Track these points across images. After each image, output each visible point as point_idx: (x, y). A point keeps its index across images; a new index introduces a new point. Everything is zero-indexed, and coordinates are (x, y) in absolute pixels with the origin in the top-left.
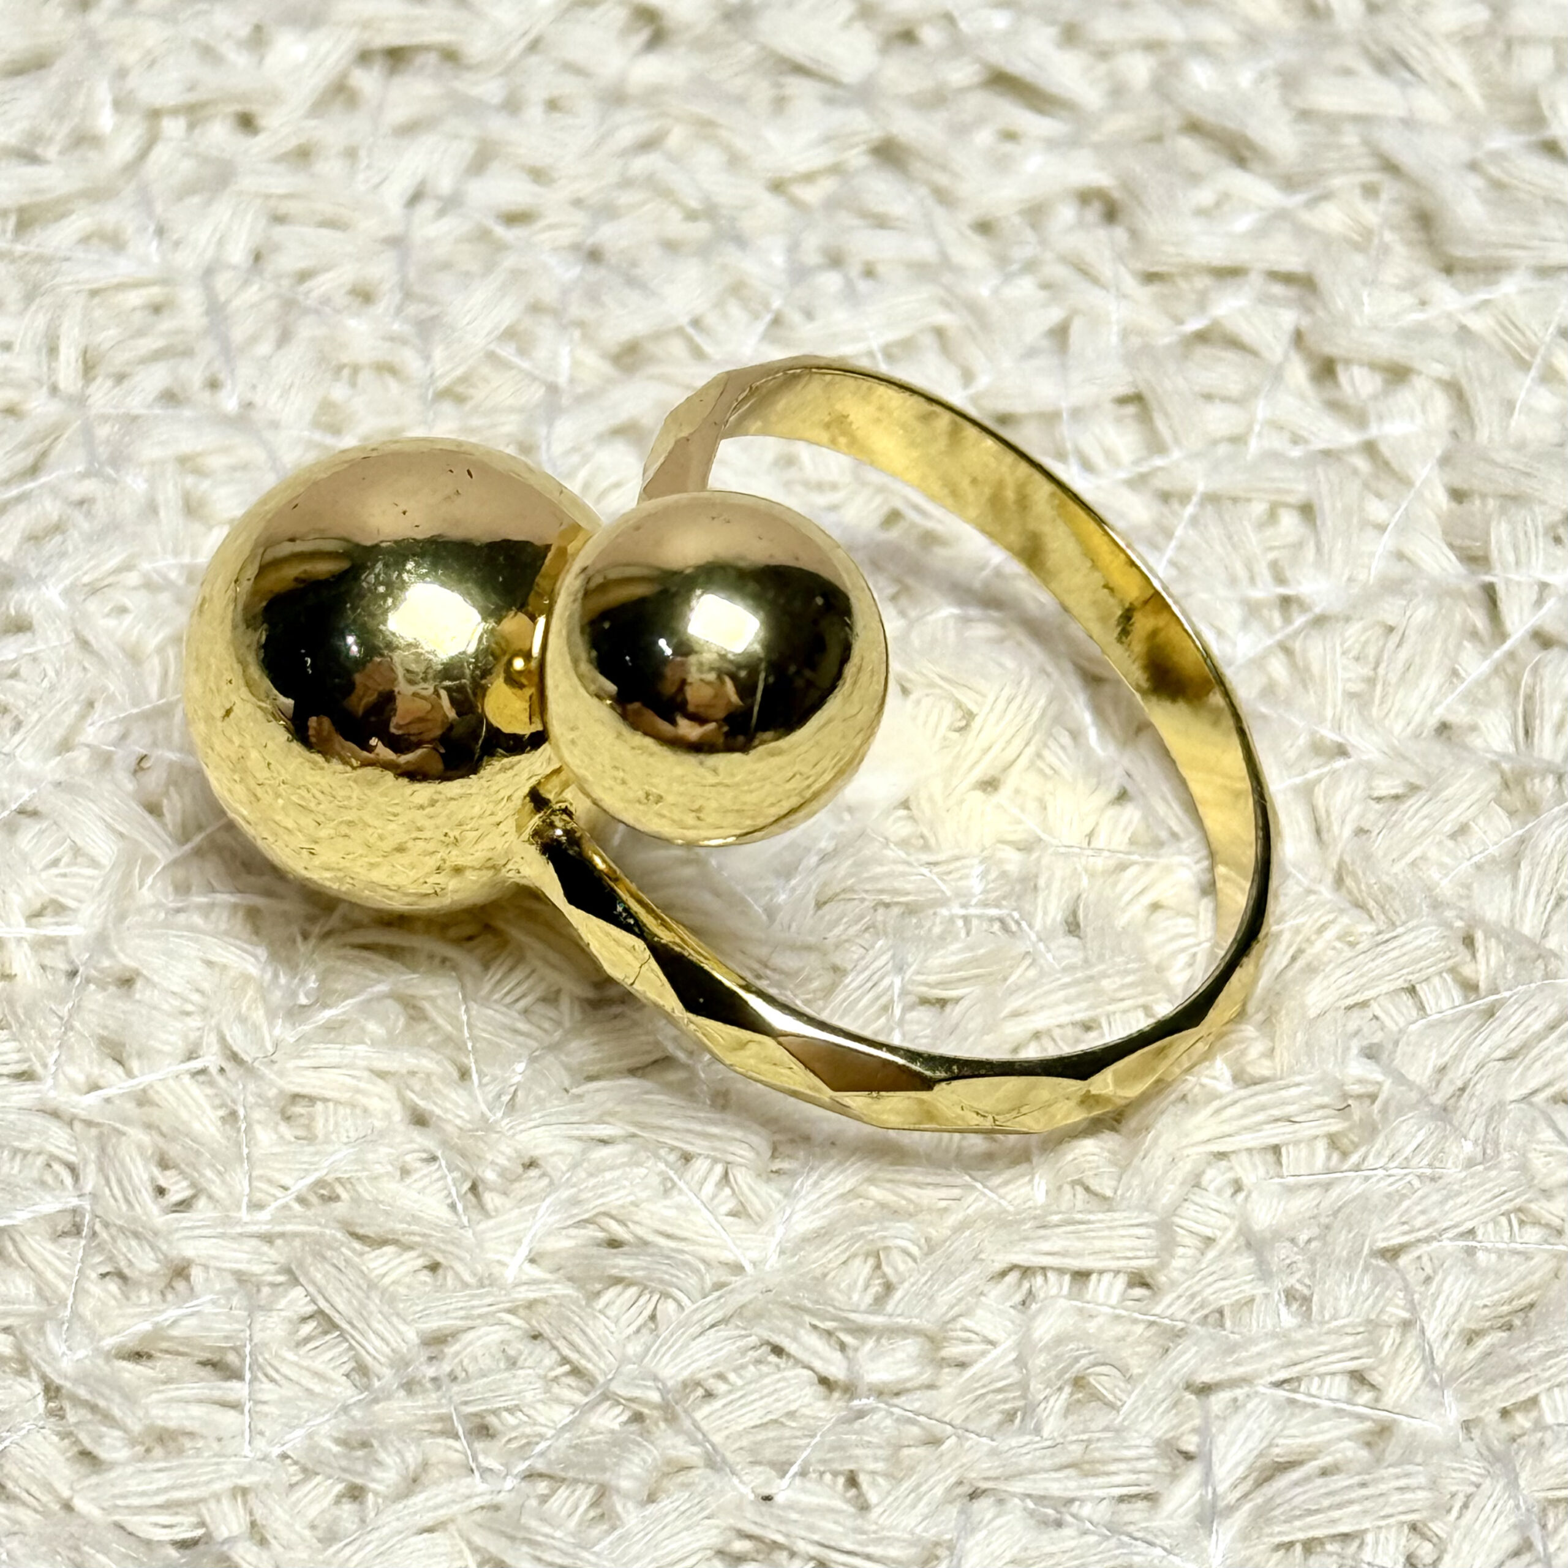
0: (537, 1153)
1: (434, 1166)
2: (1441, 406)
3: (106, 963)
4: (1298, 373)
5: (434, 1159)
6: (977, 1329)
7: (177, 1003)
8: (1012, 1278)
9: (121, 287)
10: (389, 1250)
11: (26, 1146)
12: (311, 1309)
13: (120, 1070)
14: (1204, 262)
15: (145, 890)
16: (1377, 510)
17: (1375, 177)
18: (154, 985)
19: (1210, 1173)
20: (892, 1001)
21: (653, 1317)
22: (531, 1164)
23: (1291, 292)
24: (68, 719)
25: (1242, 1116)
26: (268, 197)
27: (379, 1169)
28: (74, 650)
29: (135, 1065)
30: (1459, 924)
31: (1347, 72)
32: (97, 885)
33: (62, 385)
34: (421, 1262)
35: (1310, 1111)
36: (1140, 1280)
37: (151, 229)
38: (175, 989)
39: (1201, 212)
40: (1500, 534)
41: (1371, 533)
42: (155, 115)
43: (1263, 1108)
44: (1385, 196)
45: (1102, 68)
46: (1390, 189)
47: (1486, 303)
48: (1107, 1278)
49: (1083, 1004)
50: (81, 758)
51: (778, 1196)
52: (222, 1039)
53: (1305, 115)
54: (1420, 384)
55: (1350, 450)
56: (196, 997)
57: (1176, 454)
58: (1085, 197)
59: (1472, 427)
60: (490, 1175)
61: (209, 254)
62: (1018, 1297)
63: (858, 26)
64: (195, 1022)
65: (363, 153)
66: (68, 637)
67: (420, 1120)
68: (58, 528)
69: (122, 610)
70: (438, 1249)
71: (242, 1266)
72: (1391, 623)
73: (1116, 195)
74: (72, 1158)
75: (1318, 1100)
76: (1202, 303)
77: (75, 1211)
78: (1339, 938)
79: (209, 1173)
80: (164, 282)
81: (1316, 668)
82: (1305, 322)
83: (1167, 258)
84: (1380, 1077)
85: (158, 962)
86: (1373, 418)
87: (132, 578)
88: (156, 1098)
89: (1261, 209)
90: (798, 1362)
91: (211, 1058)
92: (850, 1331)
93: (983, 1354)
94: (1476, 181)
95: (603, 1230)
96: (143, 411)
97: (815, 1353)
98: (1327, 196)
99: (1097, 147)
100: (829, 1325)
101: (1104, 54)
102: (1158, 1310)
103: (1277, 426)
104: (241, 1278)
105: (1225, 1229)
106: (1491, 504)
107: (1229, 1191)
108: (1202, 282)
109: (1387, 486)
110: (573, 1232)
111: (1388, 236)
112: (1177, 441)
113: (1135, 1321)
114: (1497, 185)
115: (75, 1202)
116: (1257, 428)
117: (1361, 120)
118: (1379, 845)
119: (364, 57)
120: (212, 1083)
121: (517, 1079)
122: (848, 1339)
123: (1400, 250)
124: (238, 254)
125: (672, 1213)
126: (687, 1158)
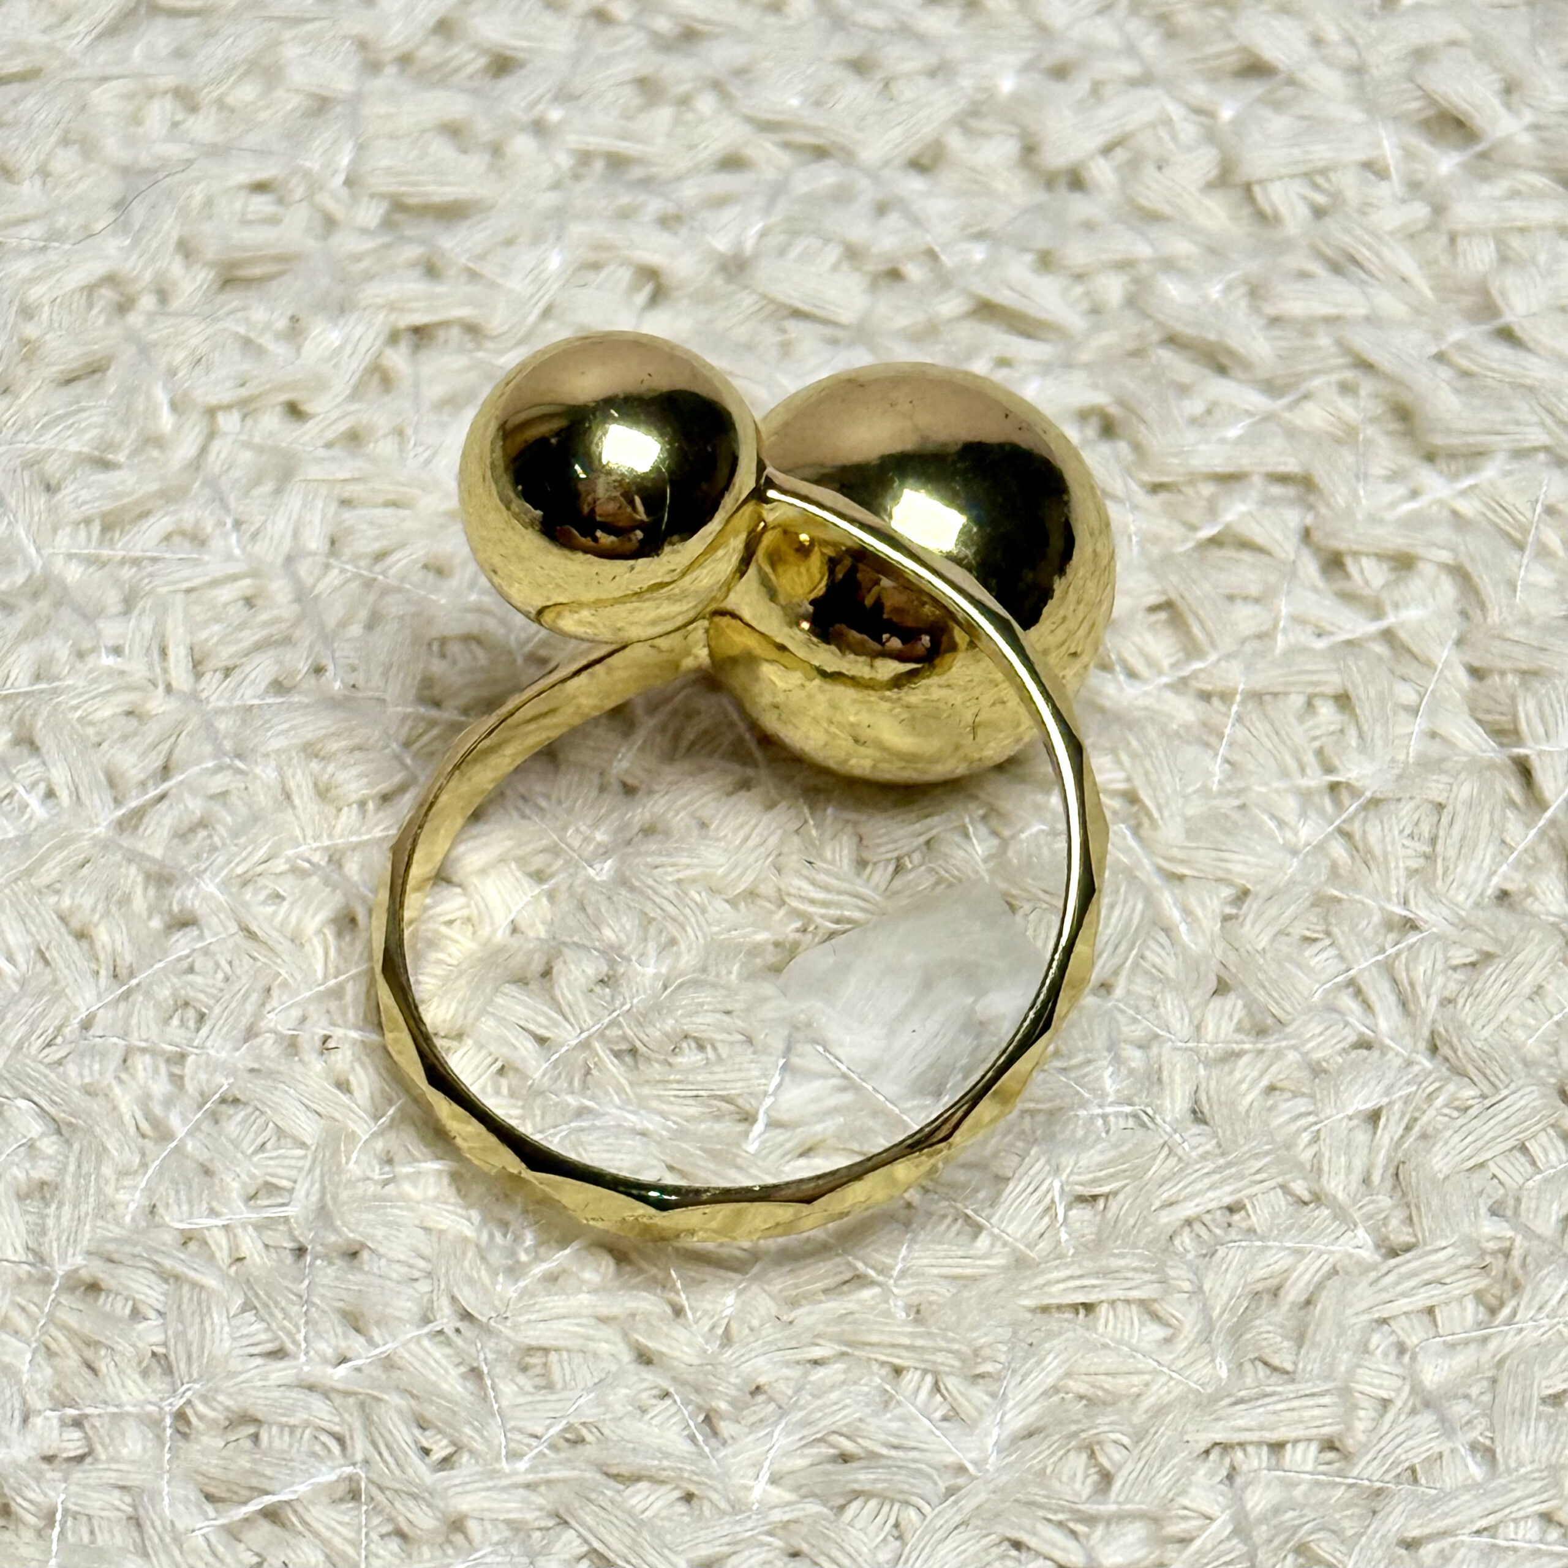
0: (762, 1380)
1: (668, 1402)
2: (1448, 589)
3: (332, 1238)
4: (1310, 568)
5: (666, 1395)
6: (1193, 1506)
7: (404, 1270)
8: (1214, 1455)
9: (215, 583)
10: (643, 1485)
11: (292, 1421)
12: (585, 1549)
13: (362, 1340)
14: (1205, 469)
15: (351, 1165)
16: (1406, 694)
17: (1349, 375)
18: (380, 1256)
19: (1375, 1339)
20: (1053, 1202)
21: (897, 1525)
22: (758, 1390)
23: (1290, 491)
24: (249, 1008)
25: (1398, 1283)
26: (333, 482)
27: (620, 1410)
28: (240, 938)
29: (375, 1333)
30: (1553, 1080)
31: (1304, 275)
32: (307, 1163)
33: (175, 684)
34: (677, 1494)
35: (1455, 1273)
36: (1329, 1445)
37: (229, 522)
38: (402, 1257)
39: (1193, 421)
40: (1527, 708)
41: (1403, 716)
42: (211, 412)
43: (1414, 1274)
44: (1363, 392)
45: (1078, 290)
46: (1367, 386)
47: (1472, 487)
48: (1301, 1446)
49: (1228, 1189)
50: (268, 1044)
51: (987, 1399)
52: (454, 1299)
53: (1275, 321)
54: (1427, 569)
55: (1372, 638)
56: (421, 1263)
57: (1213, 657)
58: (1084, 416)
59: (1483, 606)
60: (723, 1406)
61: (287, 544)
62: (1224, 1473)
63: (845, 266)
64: (424, 1286)
65: (409, 431)
66: (233, 928)
67: (645, 1358)
68: (203, 823)
69: (278, 897)
70: (691, 1481)
71: (512, 1516)
72: (1439, 799)
73: (1114, 410)
74: (337, 1429)
75: (1461, 1261)
76: (1212, 511)
77: (350, 1478)
78: (1447, 1105)
79: (467, 1430)
80: (254, 574)
81: (1377, 851)
82: (1309, 519)
83: (1173, 469)
84: (1510, 1234)
85: (380, 1232)
86: (1388, 608)
87: (280, 865)
88: (401, 1363)
89: (1249, 413)
90: (1038, 1554)
91: (446, 1320)
92: (1080, 1520)
93: (1203, 1529)
94: (1444, 372)
95: (832, 1446)
96: (256, 702)
97: (1054, 1545)
98: (1306, 397)
99: (1086, 366)
100: (1061, 1517)
101: (1080, 277)
102: (1355, 1473)
103: (1298, 620)
104: (516, 1527)
105: (1398, 1390)
106: (1511, 679)
107: (1393, 1354)
108: (1207, 489)
109: (1411, 669)
110: (807, 1451)
111: (1370, 431)
112: (1213, 644)
113: (1336, 1485)
114: (1465, 374)
115: (349, 1470)
116: (1282, 624)
117: (1331, 321)
118: (1466, 1012)
119: (393, 338)
120: (449, 1343)
121: (728, 1312)
122: (1080, 1528)
123: (1382, 441)
124: (315, 541)
125: (895, 1425)
126: (898, 1371)
